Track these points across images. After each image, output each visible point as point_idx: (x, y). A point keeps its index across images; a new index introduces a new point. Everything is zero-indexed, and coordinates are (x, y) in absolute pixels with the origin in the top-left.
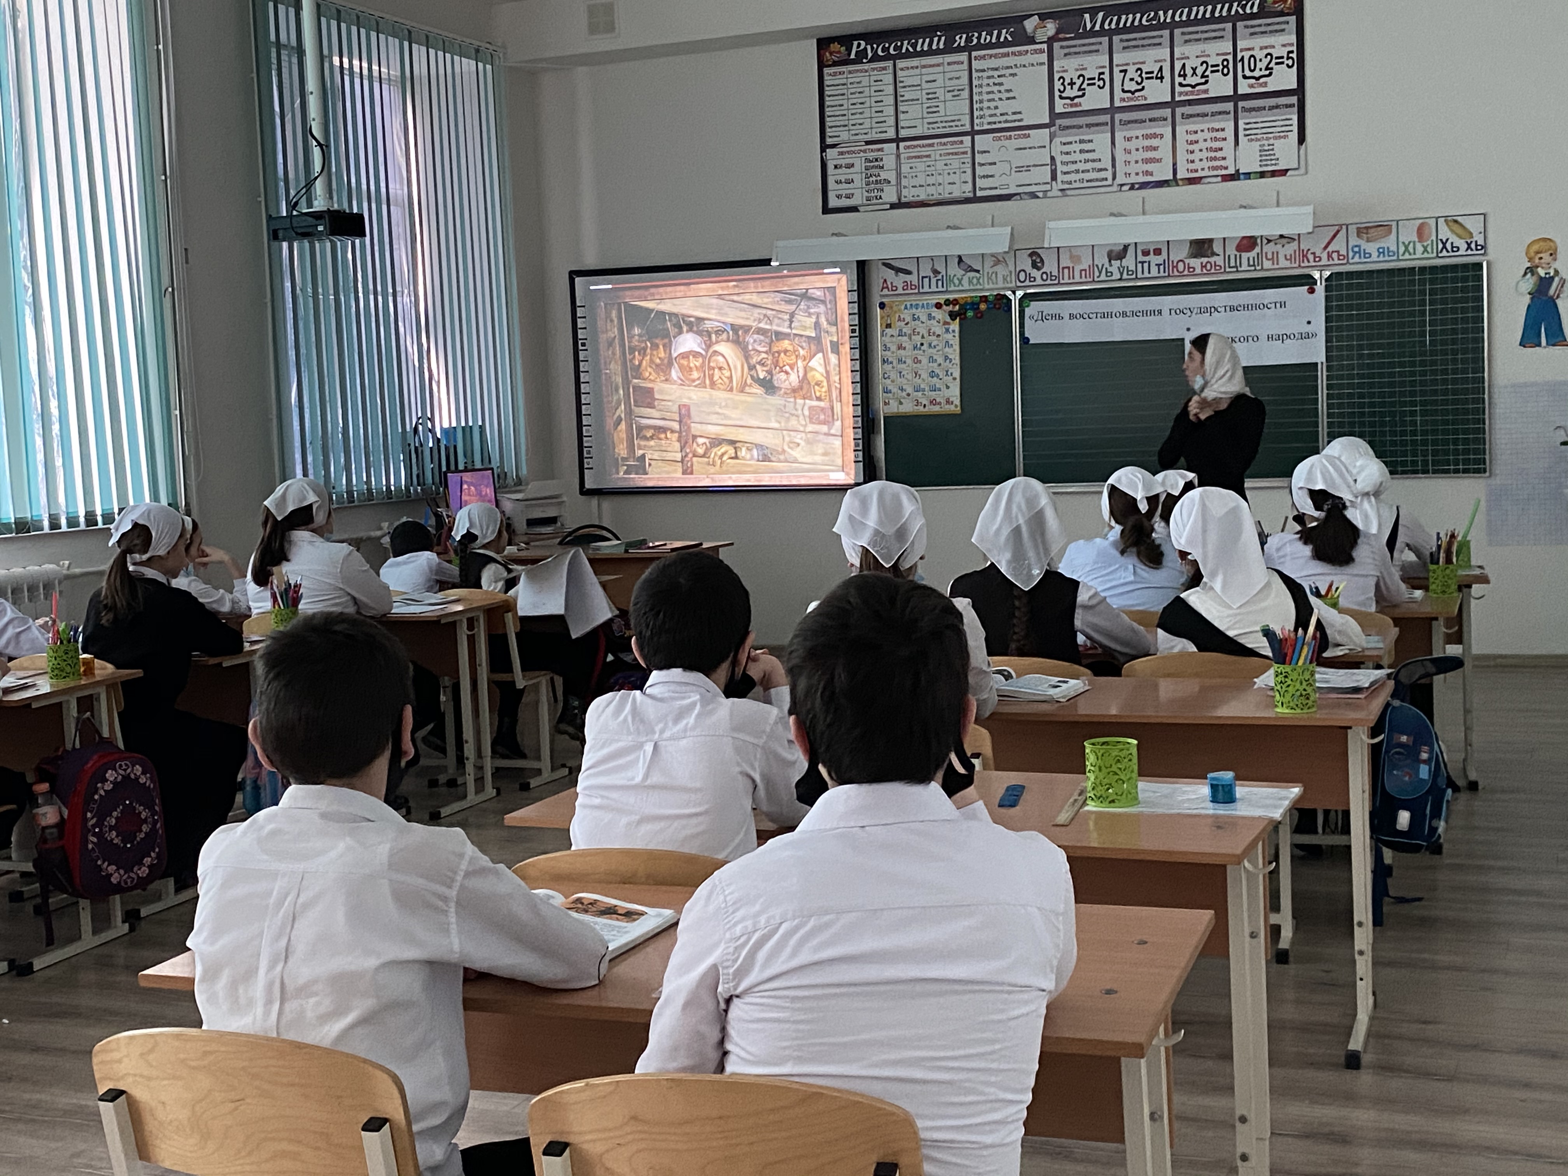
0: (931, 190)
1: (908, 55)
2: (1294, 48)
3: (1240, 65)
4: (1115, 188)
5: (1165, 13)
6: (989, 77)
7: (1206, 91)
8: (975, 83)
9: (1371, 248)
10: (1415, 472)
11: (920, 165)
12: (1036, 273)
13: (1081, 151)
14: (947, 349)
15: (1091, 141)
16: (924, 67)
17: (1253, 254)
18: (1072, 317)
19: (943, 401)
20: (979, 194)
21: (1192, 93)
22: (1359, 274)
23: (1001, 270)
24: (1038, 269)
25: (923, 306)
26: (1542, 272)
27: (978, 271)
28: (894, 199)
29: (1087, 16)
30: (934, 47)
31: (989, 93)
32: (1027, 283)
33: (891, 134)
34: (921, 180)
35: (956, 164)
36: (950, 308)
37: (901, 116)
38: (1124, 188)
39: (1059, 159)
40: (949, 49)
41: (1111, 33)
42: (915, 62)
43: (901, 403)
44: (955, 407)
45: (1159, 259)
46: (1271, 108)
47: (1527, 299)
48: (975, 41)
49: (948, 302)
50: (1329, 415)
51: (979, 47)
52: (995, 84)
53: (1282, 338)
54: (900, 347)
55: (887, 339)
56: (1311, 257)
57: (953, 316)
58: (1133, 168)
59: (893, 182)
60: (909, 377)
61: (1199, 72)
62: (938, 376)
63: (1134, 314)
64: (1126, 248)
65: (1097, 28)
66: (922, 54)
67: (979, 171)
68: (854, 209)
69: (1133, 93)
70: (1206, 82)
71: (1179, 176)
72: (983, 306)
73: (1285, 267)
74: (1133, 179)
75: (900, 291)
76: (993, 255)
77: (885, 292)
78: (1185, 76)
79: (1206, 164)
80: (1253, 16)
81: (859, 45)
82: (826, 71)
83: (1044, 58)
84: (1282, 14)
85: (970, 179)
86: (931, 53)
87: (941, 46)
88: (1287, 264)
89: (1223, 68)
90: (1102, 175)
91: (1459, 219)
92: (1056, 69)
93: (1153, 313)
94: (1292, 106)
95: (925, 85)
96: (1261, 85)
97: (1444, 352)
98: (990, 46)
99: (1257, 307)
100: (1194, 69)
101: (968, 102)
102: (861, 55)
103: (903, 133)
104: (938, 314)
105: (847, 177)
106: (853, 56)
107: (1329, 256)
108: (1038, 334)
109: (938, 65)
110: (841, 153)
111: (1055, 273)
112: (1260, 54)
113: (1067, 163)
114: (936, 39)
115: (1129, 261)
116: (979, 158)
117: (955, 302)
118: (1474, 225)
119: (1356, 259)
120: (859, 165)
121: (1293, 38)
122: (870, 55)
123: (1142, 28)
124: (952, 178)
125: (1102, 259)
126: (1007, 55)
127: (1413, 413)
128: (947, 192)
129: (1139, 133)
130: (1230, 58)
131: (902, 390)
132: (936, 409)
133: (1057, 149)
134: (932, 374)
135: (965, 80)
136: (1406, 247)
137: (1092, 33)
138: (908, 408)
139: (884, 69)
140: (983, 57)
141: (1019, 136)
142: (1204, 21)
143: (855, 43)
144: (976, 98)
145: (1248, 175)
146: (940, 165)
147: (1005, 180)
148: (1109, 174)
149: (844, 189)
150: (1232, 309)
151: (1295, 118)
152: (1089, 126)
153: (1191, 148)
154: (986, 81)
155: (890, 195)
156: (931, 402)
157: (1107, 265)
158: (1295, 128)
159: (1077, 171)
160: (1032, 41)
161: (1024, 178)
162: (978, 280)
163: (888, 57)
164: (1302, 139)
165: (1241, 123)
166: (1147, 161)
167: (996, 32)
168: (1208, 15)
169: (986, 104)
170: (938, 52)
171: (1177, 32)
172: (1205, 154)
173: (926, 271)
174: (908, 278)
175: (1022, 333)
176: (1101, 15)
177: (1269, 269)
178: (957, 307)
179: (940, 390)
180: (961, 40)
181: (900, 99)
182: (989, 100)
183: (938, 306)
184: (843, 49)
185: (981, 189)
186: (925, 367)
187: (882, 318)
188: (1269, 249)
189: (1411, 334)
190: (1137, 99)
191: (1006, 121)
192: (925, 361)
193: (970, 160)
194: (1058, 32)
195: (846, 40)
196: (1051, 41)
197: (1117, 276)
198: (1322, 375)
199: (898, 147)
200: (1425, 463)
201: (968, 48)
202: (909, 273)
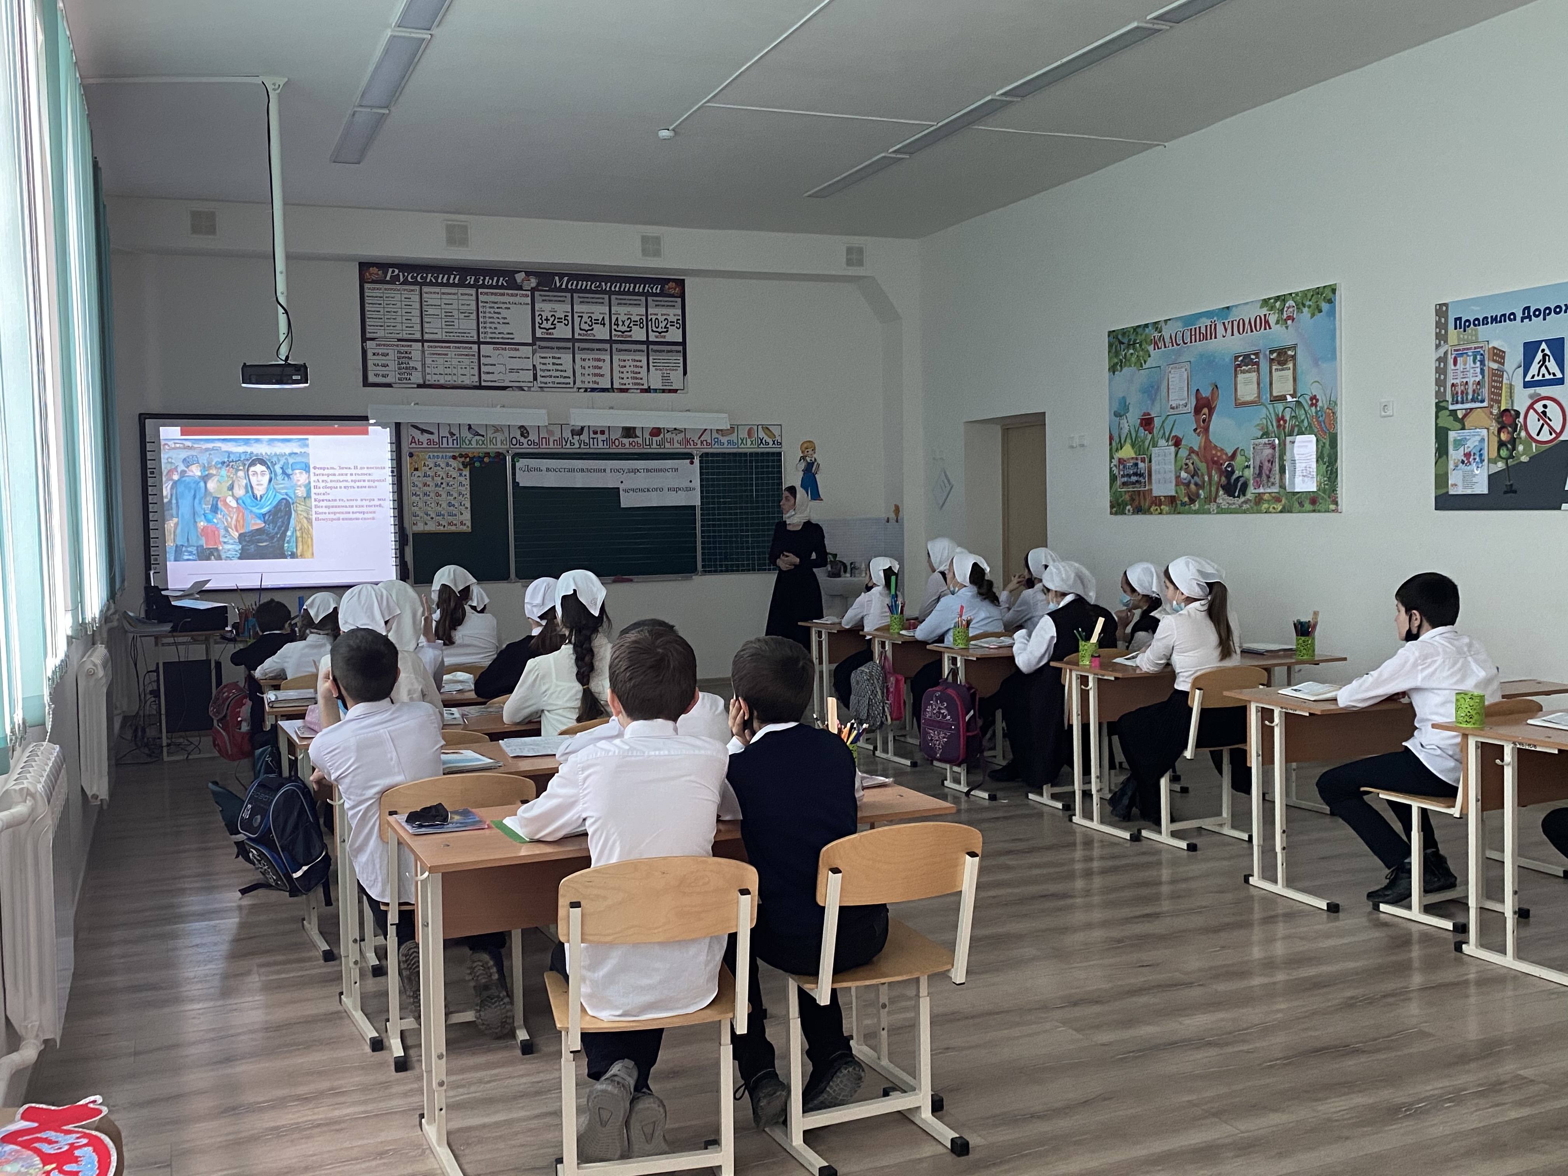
0: (448, 378)
1: (431, 284)
2: (680, 318)
3: (650, 323)
4: (575, 390)
5: (606, 284)
6: (490, 308)
7: (630, 336)
8: (481, 309)
9: (724, 440)
10: (749, 570)
11: (440, 361)
12: (522, 440)
13: (554, 364)
14: (460, 488)
15: (559, 358)
16: (444, 294)
17: (659, 438)
18: (548, 470)
19: (459, 524)
20: (483, 384)
21: (622, 336)
22: (717, 455)
23: (499, 436)
24: (525, 438)
25: (442, 457)
26: (808, 459)
27: (483, 436)
28: (421, 382)
29: (557, 278)
30: (451, 281)
31: (490, 318)
32: (518, 446)
33: (418, 336)
34: (441, 370)
35: (466, 361)
36: (462, 459)
37: (426, 325)
38: (582, 390)
39: (538, 367)
40: (462, 284)
41: (572, 291)
42: (437, 289)
43: (426, 524)
44: (467, 527)
45: (604, 437)
46: (668, 351)
47: (801, 474)
48: (481, 282)
49: (461, 456)
50: (702, 537)
51: (483, 286)
52: (495, 313)
53: (676, 490)
54: (425, 485)
55: (415, 479)
56: (692, 443)
57: (465, 465)
58: (587, 379)
59: (420, 369)
60: (433, 505)
61: (627, 323)
62: (454, 506)
63: (589, 470)
64: (583, 428)
65: (564, 286)
66: (442, 285)
67: (483, 368)
68: (389, 385)
69: (587, 331)
70: (630, 331)
71: (615, 386)
72: (486, 460)
73: (677, 448)
74: (586, 385)
75: (425, 445)
76: (493, 426)
77: (413, 445)
78: (618, 325)
79: (630, 381)
80: (656, 295)
81: (393, 272)
82: (367, 286)
83: (529, 300)
84: (673, 296)
85: (477, 374)
86: (448, 285)
87: (456, 281)
88: (678, 446)
89: (639, 323)
90: (567, 380)
91: (770, 428)
92: (536, 309)
93: (600, 471)
94: (679, 352)
95: (443, 306)
96: (662, 337)
97: (763, 502)
98: (491, 287)
99: (661, 470)
100: (623, 322)
101: (475, 322)
102: (394, 280)
103: (426, 337)
104: (452, 462)
105: (384, 362)
106: (388, 278)
107: (702, 442)
108: (524, 480)
109: (454, 294)
110: (379, 345)
111: (536, 441)
112: (661, 318)
113: (543, 370)
114: (452, 277)
115: (584, 437)
116: (483, 360)
117: (466, 456)
118: (776, 431)
119: (716, 446)
120: (393, 354)
121: (679, 312)
122: (402, 280)
123: (591, 291)
124: (464, 371)
125: (567, 434)
126: (503, 295)
127: (747, 536)
128: (460, 380)
129: (591, 357)
130: (644, 318)
131: (427, 515)
132: (453, 529)
133: (537, 361)
134: (450, 505)
135: (474, 307)
136: (742, 441)
137: (560, 290)
138: (431, 527)
139: (412, 290)
140: (487, 294)
141: (512, 349)
142: (628, 293)
143: (390, 270)
144: (481, 320)
145: (655, 390)
146: (455, 362)
147: (501, 376)
148: (571, 381)
149: (381, 370)
150: (648, 471)
151: (681, 359)
152: (558, 348)
153: (622, 370)
154: (488, 310)
155: (417, 378)
156: (449, 524)
157: (570, 438)
158: (681, 365)
159: (551, 376)
160: (520, 288)
161: (514, 376)
162: (483, 442)
163: (415, 283)
164: (685, 373)
165: (651, 358)
166: (596, 375)
167: (496, 278)
168: (631, 289)
169: (488, 325)
170: (454, 285)
171: (613, 297)
172: (630, 375)
173: (444, 432)
174: (430, 436)
175: (514, 479)
176: (566, 279)
177: (668, 448)
178: (468, 459)
179: (455, 515)
180: (471, 280)
181: (424, 313)
182: (491, 323)
183: (454, 458)
184: (380, 272)
185: (485, 381)
186: (444, 500)
187: (411, 463)
188: (668, 436)
189: (746, 491)
190: (589, 335)
191: (502, 338)
192: (444, 495)
193: (477, 361)
194: (538, 284)
195: (384, 266)
196: (533, 290)
197: (577, 445)
198: (698, 512)
199: (423, 346)
200: (754, 564)
201: (476, 286)
202: (432, 433)
